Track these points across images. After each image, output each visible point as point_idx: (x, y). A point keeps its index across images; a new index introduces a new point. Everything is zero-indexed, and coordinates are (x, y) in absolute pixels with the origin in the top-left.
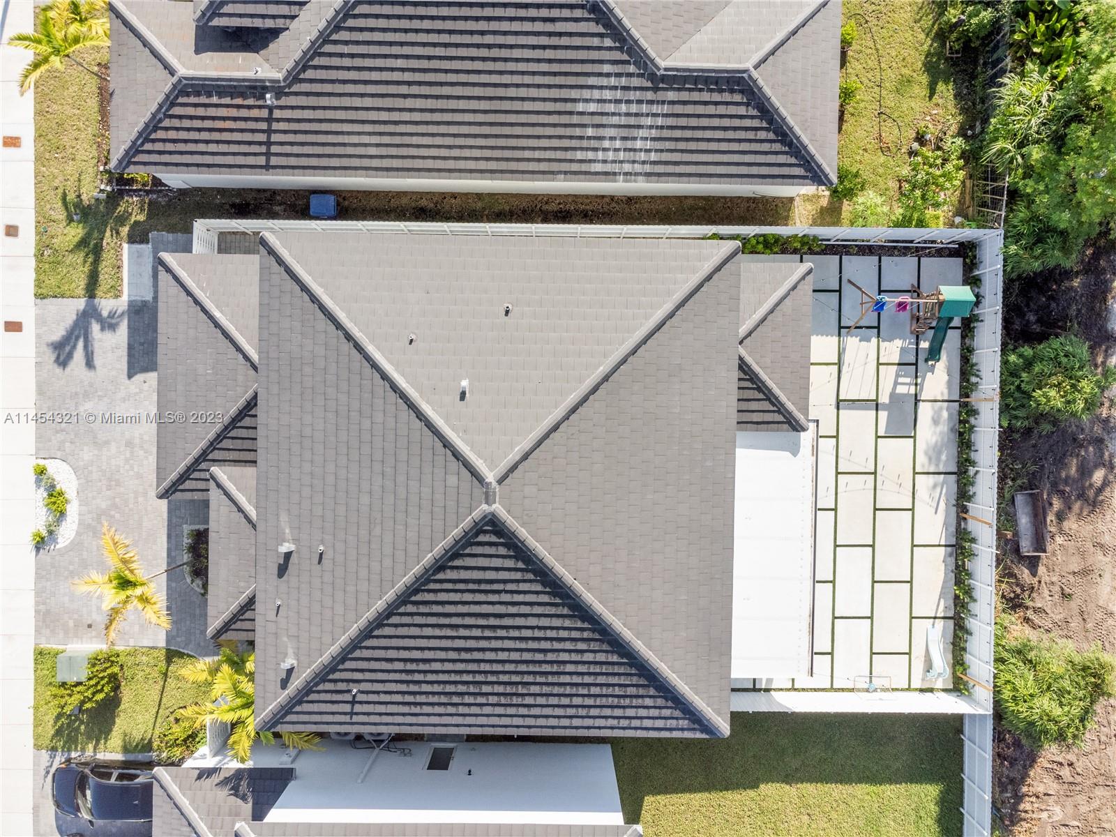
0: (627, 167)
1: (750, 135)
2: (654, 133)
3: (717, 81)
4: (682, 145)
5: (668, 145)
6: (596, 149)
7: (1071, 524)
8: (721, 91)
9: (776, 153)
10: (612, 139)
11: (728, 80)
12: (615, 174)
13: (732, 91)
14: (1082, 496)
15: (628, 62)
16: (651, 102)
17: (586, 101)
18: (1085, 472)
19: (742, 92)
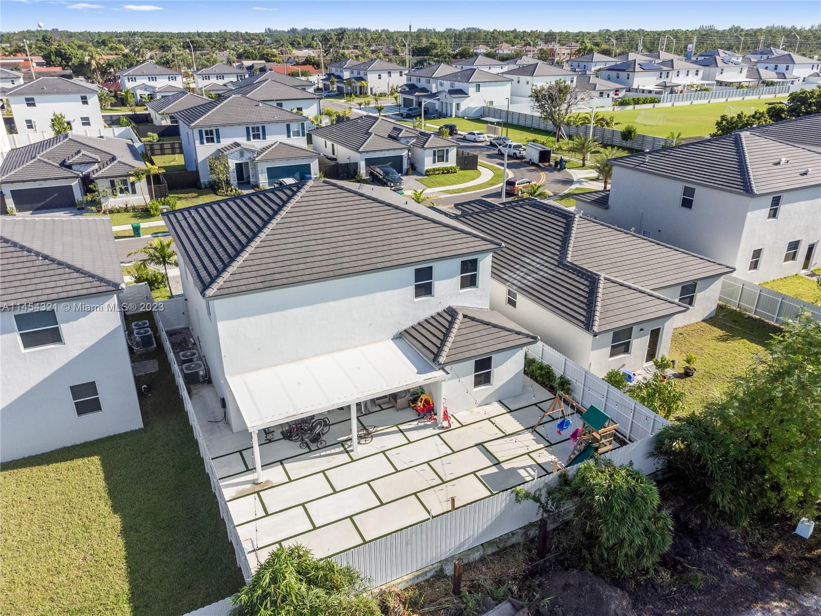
0: (515, 282)
1: (576, 296)
2: (539, 277)
3: (583, 274)
4: (544, 286)
5: (539, 283)
6: (512, 272)
8: (582, 278)
9: (580, 307)
10: (522, 272)
11: (588, 276)
12: (508, 281)
13: (586, 280)
15: (557, 255)
16: (550, 269)
17: (528, 258)
19: (590, 282)
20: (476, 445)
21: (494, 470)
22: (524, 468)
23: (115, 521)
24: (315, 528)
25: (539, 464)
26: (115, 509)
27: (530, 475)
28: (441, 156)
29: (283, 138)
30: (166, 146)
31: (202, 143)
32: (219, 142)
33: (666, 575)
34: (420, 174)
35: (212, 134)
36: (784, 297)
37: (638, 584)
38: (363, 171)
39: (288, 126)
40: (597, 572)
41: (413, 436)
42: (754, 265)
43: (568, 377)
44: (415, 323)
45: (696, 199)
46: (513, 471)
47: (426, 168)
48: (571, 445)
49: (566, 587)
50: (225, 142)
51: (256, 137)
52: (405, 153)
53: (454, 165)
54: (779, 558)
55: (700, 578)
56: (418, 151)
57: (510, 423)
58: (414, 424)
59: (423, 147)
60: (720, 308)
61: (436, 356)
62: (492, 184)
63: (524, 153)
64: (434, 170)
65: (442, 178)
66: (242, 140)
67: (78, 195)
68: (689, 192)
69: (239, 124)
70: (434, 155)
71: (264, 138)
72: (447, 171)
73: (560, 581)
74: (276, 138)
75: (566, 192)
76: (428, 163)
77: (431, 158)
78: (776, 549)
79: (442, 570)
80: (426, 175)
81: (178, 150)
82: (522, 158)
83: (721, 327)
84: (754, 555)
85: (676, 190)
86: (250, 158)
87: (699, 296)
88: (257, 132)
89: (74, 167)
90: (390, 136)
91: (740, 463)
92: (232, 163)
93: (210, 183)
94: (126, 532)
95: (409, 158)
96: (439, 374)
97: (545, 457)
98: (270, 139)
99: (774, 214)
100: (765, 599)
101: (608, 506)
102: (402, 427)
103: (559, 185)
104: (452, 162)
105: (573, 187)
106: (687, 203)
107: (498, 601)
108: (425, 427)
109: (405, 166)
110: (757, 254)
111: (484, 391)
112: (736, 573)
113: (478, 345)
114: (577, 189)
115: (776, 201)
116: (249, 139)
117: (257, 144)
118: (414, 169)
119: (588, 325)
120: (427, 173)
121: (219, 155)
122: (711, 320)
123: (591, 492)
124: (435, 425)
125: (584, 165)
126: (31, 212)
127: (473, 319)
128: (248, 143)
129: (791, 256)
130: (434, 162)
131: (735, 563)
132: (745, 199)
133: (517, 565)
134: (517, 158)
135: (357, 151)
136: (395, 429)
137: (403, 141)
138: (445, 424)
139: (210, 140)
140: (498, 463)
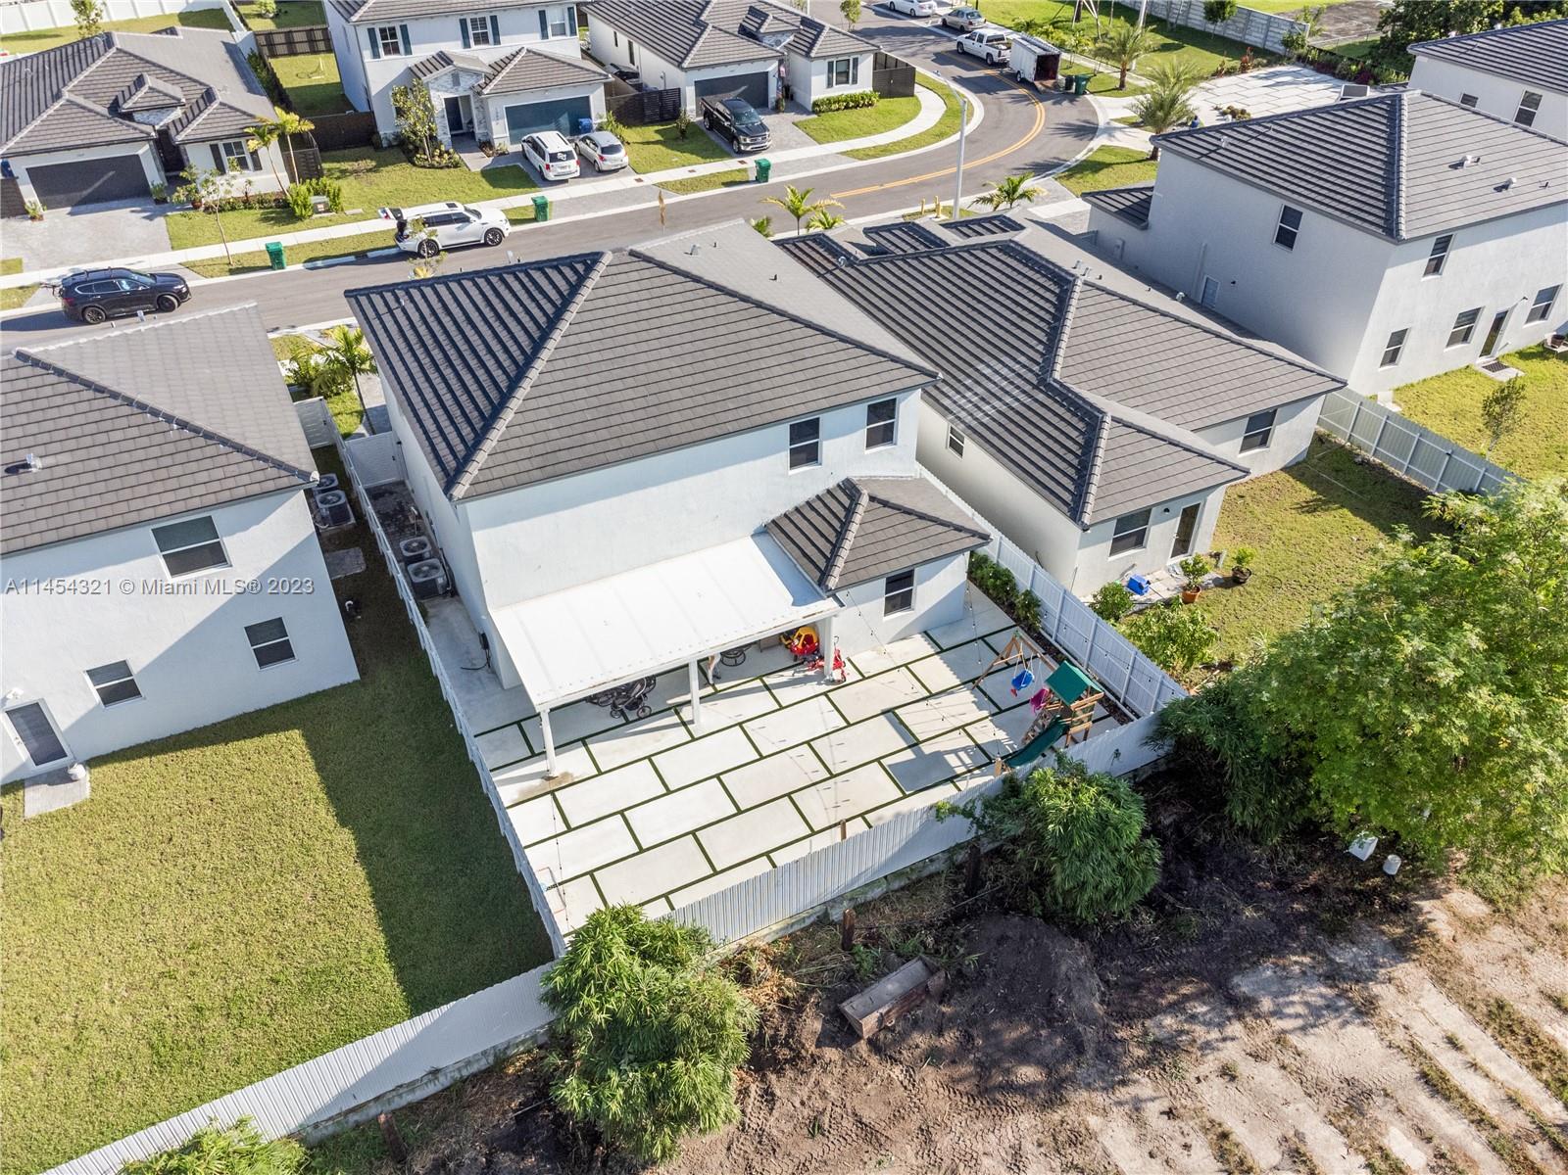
0: (963, 414)
1: (1062, 452)
2: (1004, 408)
3: (1078, 407)
4: (1011, 427)
5: (1003, 420)
6: (958, 392)
7: (931, 1077)
8: (1074, 414)
9: (1065, 474)
10: (976, 394)
11: (1087, 412)
12: (951, 413)
13: (1082, 420)
14: (983, 1068)
15: (1037, 363)
16: (1024, 392)
17: (988, 366)
18: (1022, 1052)
19: (1087, 424)
20: (884, 713)
21: (909, 755)
22: (955, 752)
23: (345, 838)
24: (642, 851)
25: (978, 746)
26: (343, 820)
27: (964, 764)
28: (843, 71)
29: (532, 41)
30: (298, 37)
31: (376, 55)
32: (408, 51)
33: (1147, 919)
34: (801, 109)
35: (394, 36)
36: (1424, 432)
37: (1106, 932)
38: (691, 109)
39: (542, 14)
40: (1048, 918)
41: (786, 695)
42: (1391, 357)
43: (1038, 593)
44: (789, 508)
45: (1302, 233)
46: (938, 756)
47: (814, 98)
48: (1030, 713)
49: (1002, 939)
50: (422, 52)
51: (481, 39)
52: (772, 67)
53: (869, 89)
54: (1316, 891)
55: (1194, 922)
56: (798, 61)
57: (940, 673)
58: (788, 675)
59: (807, 55)
60: (1319, 440)
61: (824, 575)
62: (941, 136)
63: (1007, 55)
64: (829, 101)
65: (844, 119)
66: (454, 48)
67: (154, 175)
68: (1291, 217)
69: (446, 14)
70: (830, 70)
71: (497, 42)
72: (854, 103)
73: (994, 929)
74: (521, 39)
75: (1081, 157)
76: (818, 89)
77: (824, 78)
78: (1313, 879)
79: (826, 914)
80: (814, 112)
81: (322, 46)
82: (1003, 64)
83: (1311, 482)
84: (1281, 885)
85: (1269, 210)
86: (472, 88)
87: (1279, 431)
88: (481, 29)
89: (137, 116)
90: (744, 31)
91: (1276, 762)
92: (438, 99)
93: (397, 136)
94: (364, 855)
95: (780, 78)
96: (827, 605)
97: (989, 733)
98: (509, 44)
99: (1435, 267)
100: (1281, 951)
101: (1066, 839)
102: (769, 680)
103: (1070, 139)
104: (864, 82)
105: (1096, 143)
106: (1286, 238)
107: (906, 958)
108: (805, 680)
109: (774, 92)
110: (1398, 338)
111: (901, 618)
112: (1249, 912)
113: (893, 554)
114: (1102, 149)
115: (1443, 244)
116: (467, 45)
117: (485, 55)
118: (789, 98)
119: (1075, 512)
120: (817, 108)
121: (411, 83)
122: (1297, 470)
123: (1043, 817)
124: (821, 678)
125: (1122, 85)
126: (69, 209)
127: (885, 504)
128: (466, 52)
129: (1461, 335)
130: (830, 85)
131: (1250, 897)
132: (1384, 246)
133: (934, 906)
134: (994, 65)
135: (679, 65)
136: (758, 683)
137: (767, 41)
138: (836, 675)
139: (392, 49)
140: (915, 744)
